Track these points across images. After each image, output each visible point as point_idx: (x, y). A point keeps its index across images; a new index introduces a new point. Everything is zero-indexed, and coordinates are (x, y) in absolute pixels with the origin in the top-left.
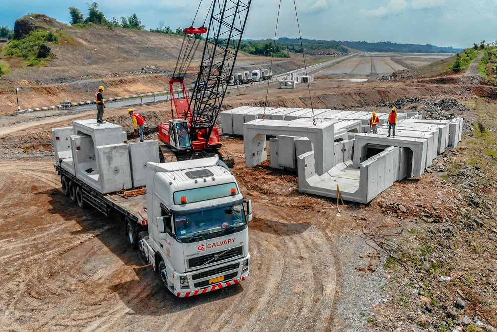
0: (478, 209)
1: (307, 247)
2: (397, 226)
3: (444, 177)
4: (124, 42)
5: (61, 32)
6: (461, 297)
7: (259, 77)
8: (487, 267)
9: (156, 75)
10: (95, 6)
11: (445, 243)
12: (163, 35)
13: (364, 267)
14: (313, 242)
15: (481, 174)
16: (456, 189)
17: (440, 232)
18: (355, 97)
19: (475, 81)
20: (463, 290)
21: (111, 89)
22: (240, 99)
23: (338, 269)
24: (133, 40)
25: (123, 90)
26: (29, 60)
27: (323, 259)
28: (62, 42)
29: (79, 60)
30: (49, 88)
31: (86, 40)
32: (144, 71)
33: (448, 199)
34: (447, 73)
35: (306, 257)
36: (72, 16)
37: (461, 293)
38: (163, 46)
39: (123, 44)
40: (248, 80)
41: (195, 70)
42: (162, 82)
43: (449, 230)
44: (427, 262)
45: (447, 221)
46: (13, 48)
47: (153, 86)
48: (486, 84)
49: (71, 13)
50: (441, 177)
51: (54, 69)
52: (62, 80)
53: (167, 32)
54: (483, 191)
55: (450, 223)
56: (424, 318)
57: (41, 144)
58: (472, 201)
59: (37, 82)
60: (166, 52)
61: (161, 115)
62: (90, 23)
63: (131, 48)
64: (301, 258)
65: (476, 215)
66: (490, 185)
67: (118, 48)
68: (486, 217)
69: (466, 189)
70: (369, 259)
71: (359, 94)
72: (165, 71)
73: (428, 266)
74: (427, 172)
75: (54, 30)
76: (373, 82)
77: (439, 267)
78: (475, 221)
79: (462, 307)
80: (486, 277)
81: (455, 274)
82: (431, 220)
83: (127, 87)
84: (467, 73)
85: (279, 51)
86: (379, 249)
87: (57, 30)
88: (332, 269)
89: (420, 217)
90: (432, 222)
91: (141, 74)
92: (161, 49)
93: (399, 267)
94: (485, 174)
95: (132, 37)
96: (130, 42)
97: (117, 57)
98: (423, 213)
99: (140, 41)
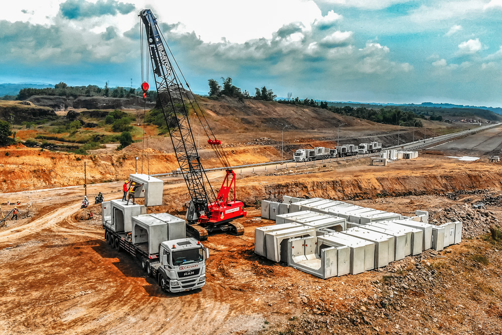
4: (250, 113)
7: (365, 150)
9: (266, 146)
10: (229, 80)
12: (290, 106)
24: (259, 111)
25: (232, 160)
26: (162, 128)
28: (192, 114)
30: (169, 156)
31: (215, 112)
32: (257, 143)
36: (211, 88)
38: (286, 117)
39: (249, 115)
40: (353, 152)
42: (269, 153)
46: (152, 116)
47: (260, 157)
49: (210, 85)
53: (295, 102)
59: (160, 150)
60: (287, 122)
62: (223, 95)
63: (255, 119)
67: (243, 119)
71: (446, 177)
72: (276, 143)
75: (188, 102)
83: (237, 157)
87: (191, 102)
91: (253, 145)
92: (283, 119)
95: (259, 108)
96: (255, 114)
97: (238, 128)
99: (265, 112)
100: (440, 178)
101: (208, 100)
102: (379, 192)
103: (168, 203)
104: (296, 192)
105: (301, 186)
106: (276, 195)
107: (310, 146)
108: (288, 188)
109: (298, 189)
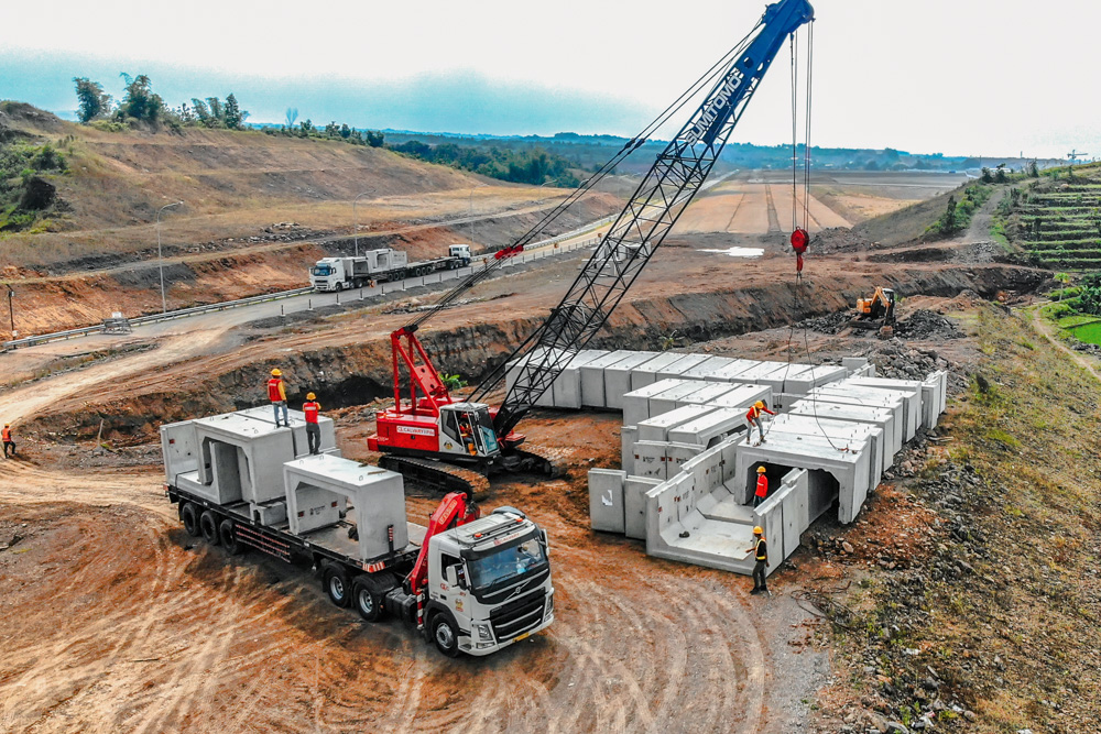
0: (966, 543)
1: (713, 615)
2: (842, 577)
3: (914, 487)
4: (214, 162)
5: (70, 144)
6: (932, 675)
8: (973, 634)
9: (300, 243)
10: (144, 82)
11: (912, 601)
12: (298, 142)
13: (799, 640)
14: (721, 607)
15: (975, 480)
16: (931, 510)
17: (905, 584)
18: (742, 298)
19: (984, 255)
20: (935, 667)
21: (204, 282)
22: (509, 309)
23: (764, 645)
24: (230, 156)
25: (230, 282)
27: (740, 632)
28: (77, 172)
29: (120, 213)
30: (68, 283)
31: (128, 162)
32: (271, 236)
33: (917, 529)
34: (928, 238)
35: (716, 631)
36: (81, 99)
37: (933, 672)
38: (300, 169)
39: (210, 167)
41: (385, 229)
43: (918, 580)
44: (886, 629)
45: (916, 566)
48: (1008, 262)
50: (909, 487)
51: (71, 238)
52: (91, 262)
53: (305, 132)
54: (977, 509)
55: (920, 569)
56: (882, 702)
57: (116, 426)
58: (956, 531)
59: (38, 269)
60: (307, 182)
61: (352, 354)
62: (133, 120)
63: (231, 177)
64: (709, 632)
65: (962, 554)
66: (989, 498)
67: (202, 178)
68: (978, 556)
69: (947, 510)
70: (806, 628)
71: (750, 291)
72: (317, 234)
73: (888, 635)
74: (885, 478)
75: (54, 139)
76: (776, 259)
77: (905, 636)
78: (959, 565)
79: (934, 689)
80: (969, 648)
81: (925, 645)
82: (892, 565)
83: (239, 275)
84: (969, 239)
85: (562, 171)
86: (819, 613)
87: (60, 141)
88: (755, 646)
89: (875, 562)
90: (893, 569)
91: (266, 244)
92: (296, 175)
93: (848, 638)
94: (981, 477)
95: (228, 149)
96: (225, 163)
97: (202, 201)
98: (879, 555)
99: (246, 159)
100: (742, 294)
101: (99, 133)
102: (643, 332)
103: (200, 399)
104: (484, 348)
105: (491, 332)
106: (443, 356)
107: (402, 239)
108: (465, 339)
109: (485, 340)
